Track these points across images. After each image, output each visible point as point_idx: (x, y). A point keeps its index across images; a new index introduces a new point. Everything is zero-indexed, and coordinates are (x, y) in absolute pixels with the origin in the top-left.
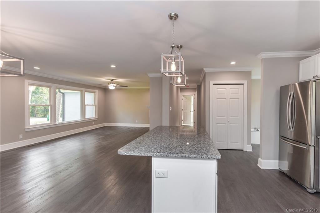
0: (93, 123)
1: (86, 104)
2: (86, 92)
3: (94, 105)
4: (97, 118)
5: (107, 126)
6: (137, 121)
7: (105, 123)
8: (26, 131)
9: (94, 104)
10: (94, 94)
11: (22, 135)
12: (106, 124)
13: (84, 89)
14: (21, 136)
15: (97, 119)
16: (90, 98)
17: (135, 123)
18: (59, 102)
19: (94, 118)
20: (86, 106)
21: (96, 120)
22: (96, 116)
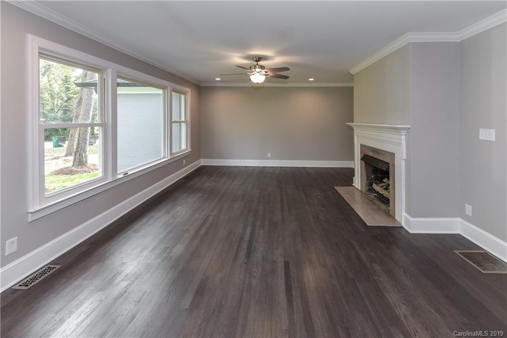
0: (183, 162)
1: (173, 120)
2: (173, 90)
3: (184, 122)
4: (189, 150)
6: (269, 155)
7: (200, 158)
8: (31, 220)
9: (183, 119)
10: (183, 97)
12: (203, 162)
13: (170, 85)
14: (12, 245)
15: (189, 153)
17: (265, 158)
18: (87, 114)
19: (185, 151)
20: (173, 124)
21: (189, 155)
22: (188, 147)
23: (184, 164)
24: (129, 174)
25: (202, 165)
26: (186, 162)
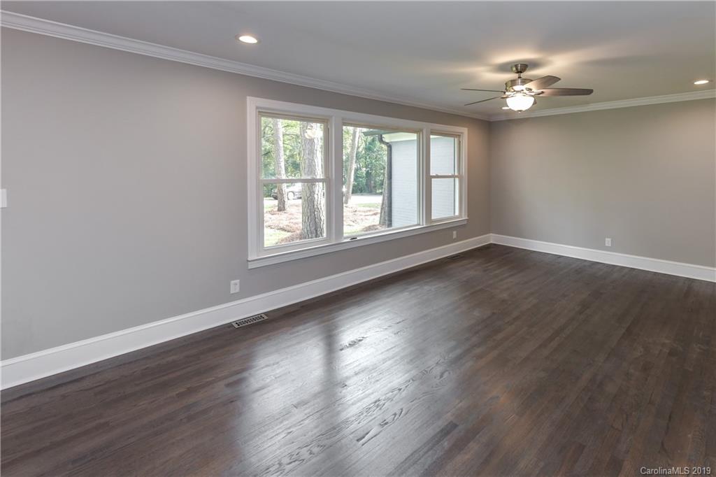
0: (452, 234)
1: (431, 174)
2: (433, 133)
3: (456, 177)
4: (465, 217)
5: (495, 245)
7: (490, 233)
8: (249, 268)
9: (456, 174)
10: (456, 140)
11: (238, 281)
12: (493, 238)
13: (426, 126)
14: (235, 286)
15: (465, 222)
16: (444, 153)
19: (457, 217)
20: (433, 179)
21: (463, 225)
22: (463, 214)
23: (455, 236)
24: (358, 238)
25: (492, 242)
26: (457, 233)
